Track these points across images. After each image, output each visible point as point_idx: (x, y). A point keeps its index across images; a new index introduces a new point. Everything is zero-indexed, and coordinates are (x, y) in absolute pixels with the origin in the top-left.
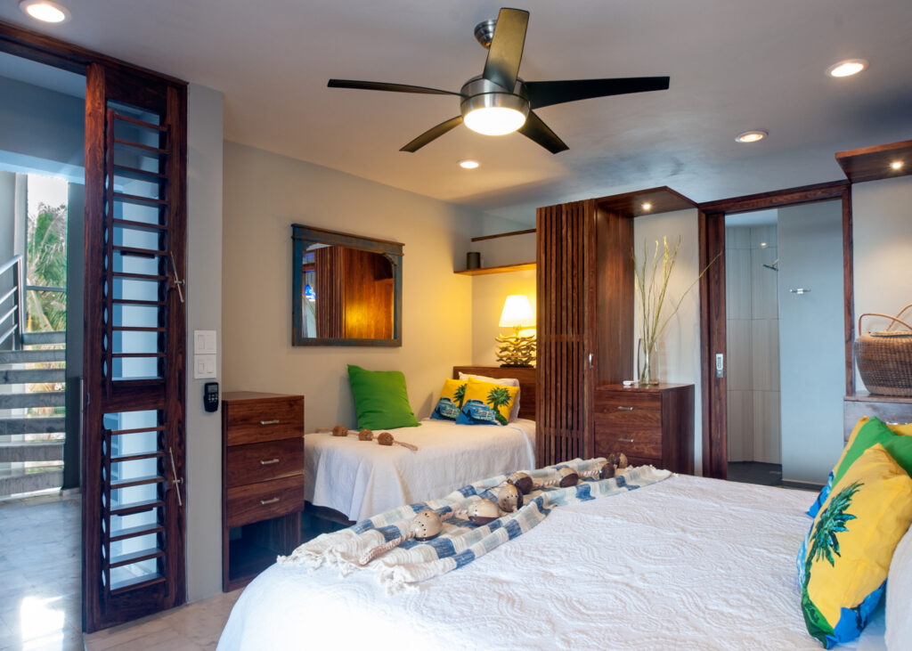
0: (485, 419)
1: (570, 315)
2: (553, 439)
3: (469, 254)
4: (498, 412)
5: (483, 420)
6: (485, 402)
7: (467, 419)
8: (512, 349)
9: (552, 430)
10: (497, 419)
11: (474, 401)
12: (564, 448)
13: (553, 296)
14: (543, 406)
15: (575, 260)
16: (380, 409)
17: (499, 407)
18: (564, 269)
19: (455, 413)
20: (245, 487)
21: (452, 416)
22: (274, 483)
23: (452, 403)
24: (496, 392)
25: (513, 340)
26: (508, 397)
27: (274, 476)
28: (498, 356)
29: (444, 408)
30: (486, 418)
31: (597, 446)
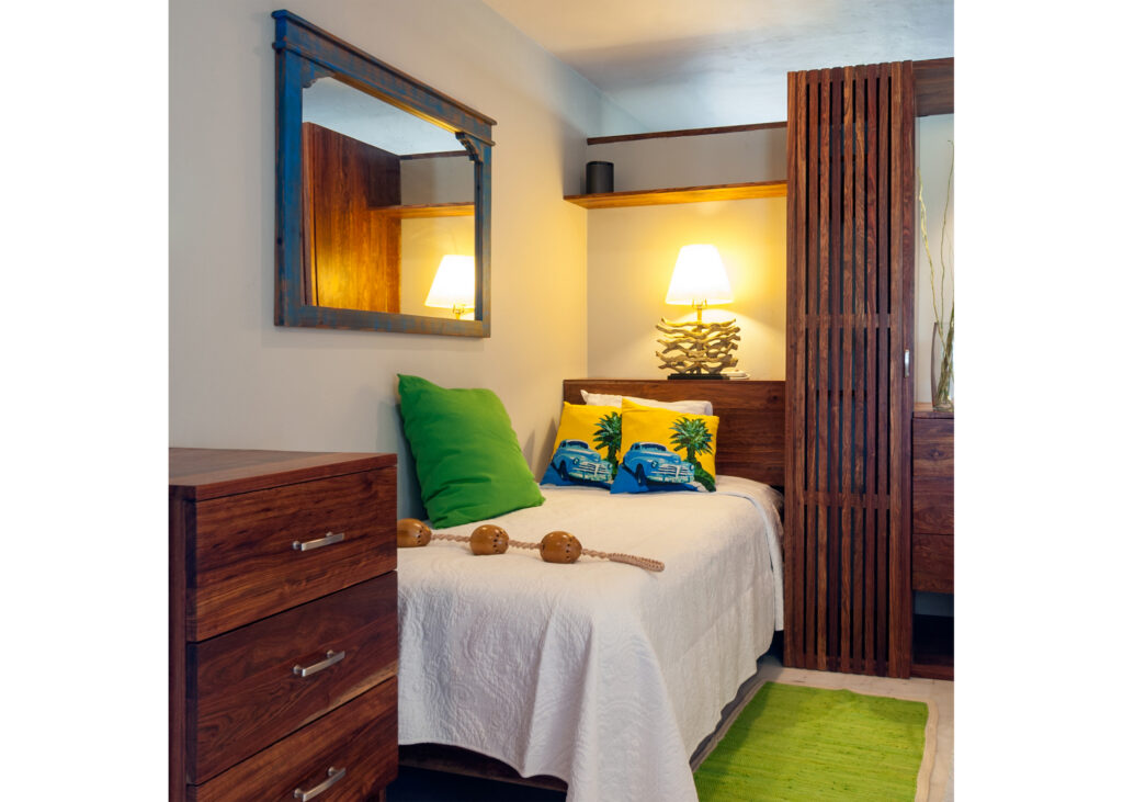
0: (673, 479)
1: (861, 277)
2: (822, 513)
3: (591, 166)
4: (699, 465)
5: (670, 483)
6: (670, 447)
7: (634, 482)
8: (687, 346)
9: (821, 496)
10: (697, 479)
11: (647, 446)
12: (846, 528)
13: (824, 242)
14: (801, 451)
15: (872, 175)
16: (483, 474)
17: (697, 455)
18: (848, 191)
19: (603, 471)
20: (252, 764)
21: (595, 477)
22: (327, 724)
23: (592, 450)
24: (684, 426)
25: (689, 329)
26: (708, 436)
27: (328, 701)
28: (663, 359)
29: (576, 463)
30: (677, 479)
31: (915, 521)
